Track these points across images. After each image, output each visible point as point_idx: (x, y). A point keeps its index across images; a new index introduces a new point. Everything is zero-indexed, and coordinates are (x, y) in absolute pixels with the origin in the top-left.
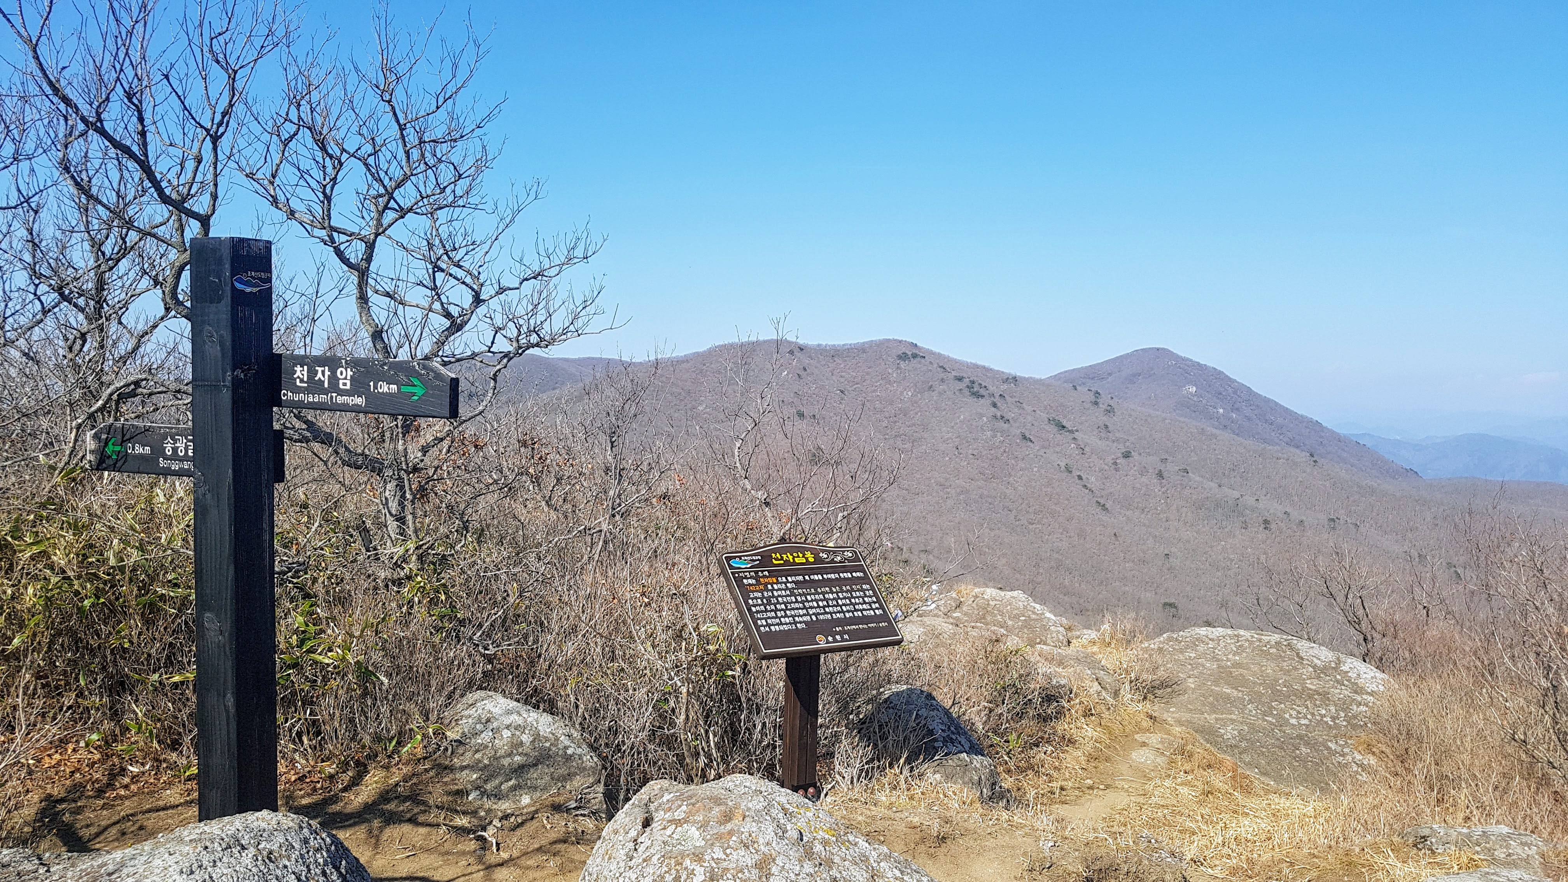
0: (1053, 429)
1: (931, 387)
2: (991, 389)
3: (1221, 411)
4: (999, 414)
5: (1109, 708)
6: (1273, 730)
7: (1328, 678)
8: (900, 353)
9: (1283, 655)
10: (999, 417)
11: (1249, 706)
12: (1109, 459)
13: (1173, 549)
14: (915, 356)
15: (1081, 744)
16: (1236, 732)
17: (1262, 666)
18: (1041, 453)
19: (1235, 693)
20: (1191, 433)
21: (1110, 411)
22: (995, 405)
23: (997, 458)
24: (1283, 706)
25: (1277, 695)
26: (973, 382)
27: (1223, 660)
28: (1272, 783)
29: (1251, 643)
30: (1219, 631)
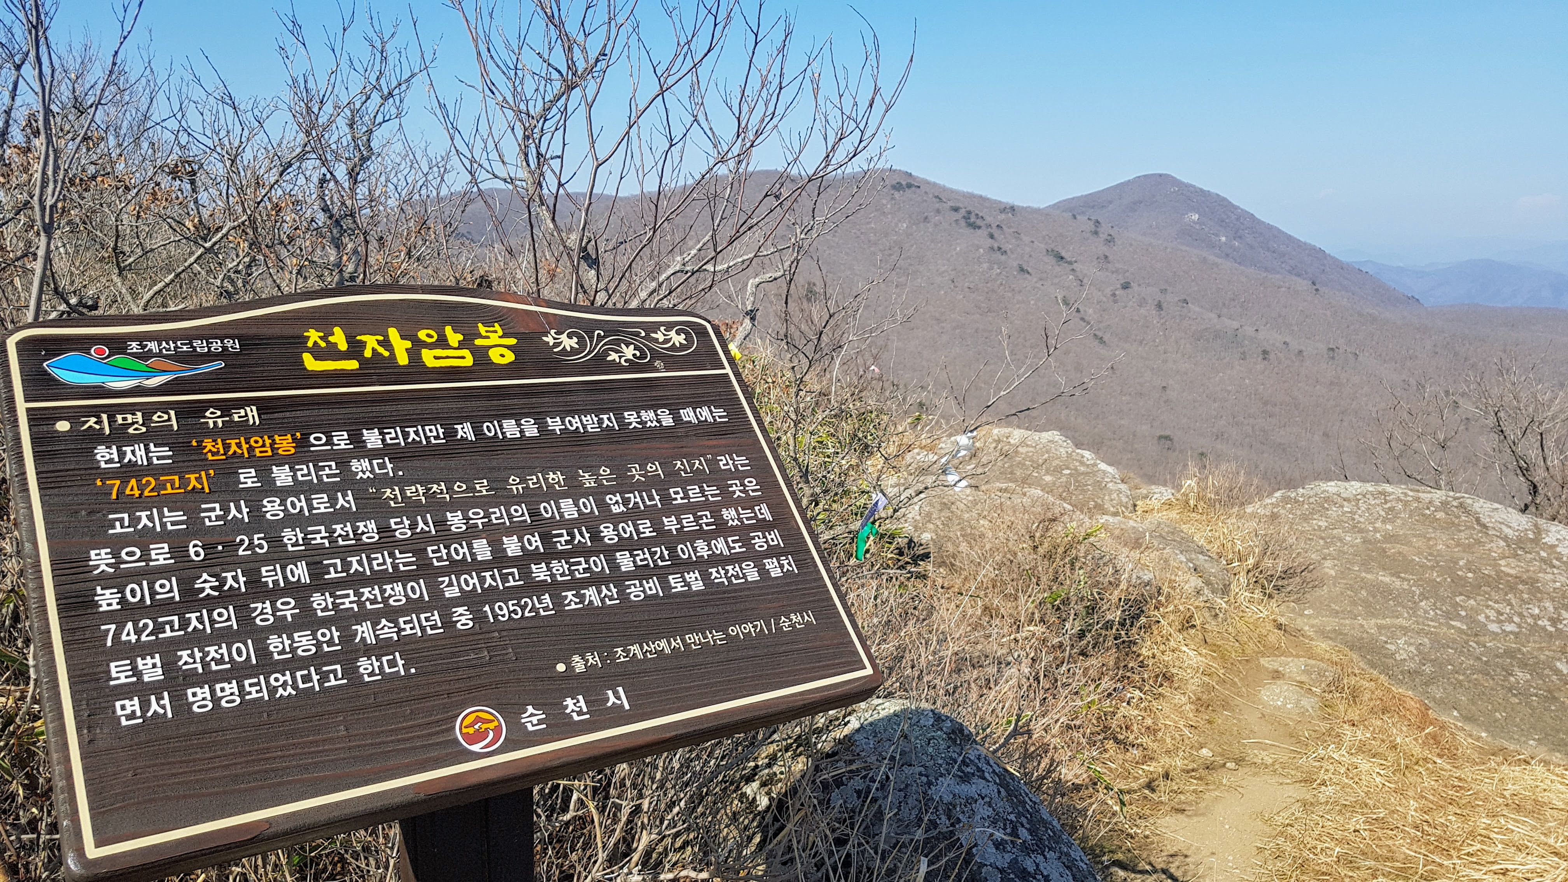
0: (1051, 260)
1: (926, 218)
2: (989, 219)
3: (1223, 239)
4: (996, 246)
5: (1216, 615)
6: (1466, 642)
7: (1529, 556)
8: (894, 182)
9: (1456, 521)
10: (996, 248)
11: (1423, 604)
12: (1108, 291)
13: (1171, 382)
14: (909, 186)
15: (1181, 680)
16: (1412, 649)
17: (1429, 539)
18: (1039, 285)
19: (1398, 583)
20: (1193, 262)
21: (1110, 240)
22: (992, 236)
23: (993, 291)
24: (1472, 602)
25: (1459, 585)
26: (969, 213)
27: (1368, 531)
28: (1484, 735)
29: (1406, 504)
30: (1355, 487)
